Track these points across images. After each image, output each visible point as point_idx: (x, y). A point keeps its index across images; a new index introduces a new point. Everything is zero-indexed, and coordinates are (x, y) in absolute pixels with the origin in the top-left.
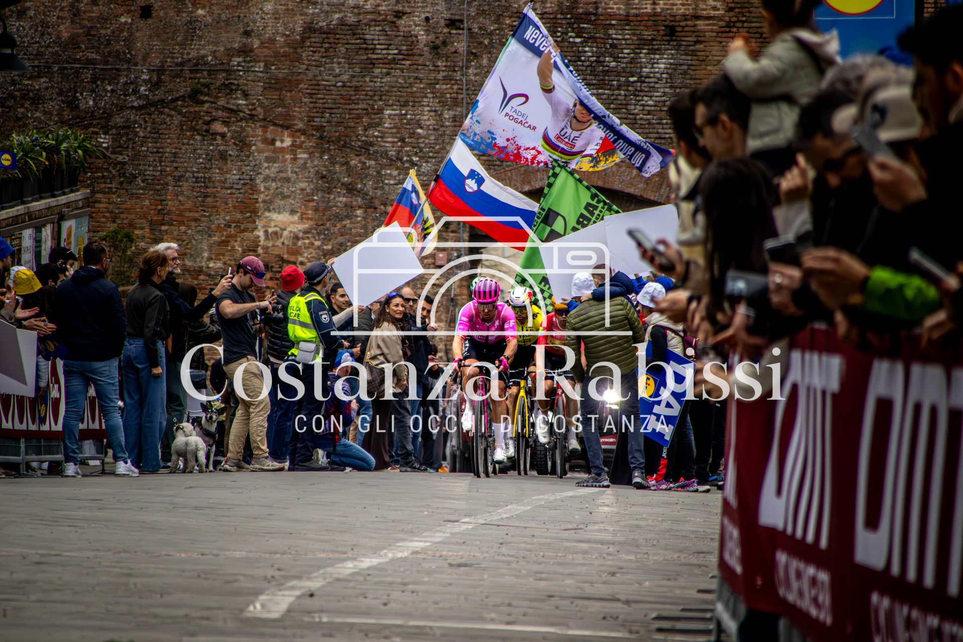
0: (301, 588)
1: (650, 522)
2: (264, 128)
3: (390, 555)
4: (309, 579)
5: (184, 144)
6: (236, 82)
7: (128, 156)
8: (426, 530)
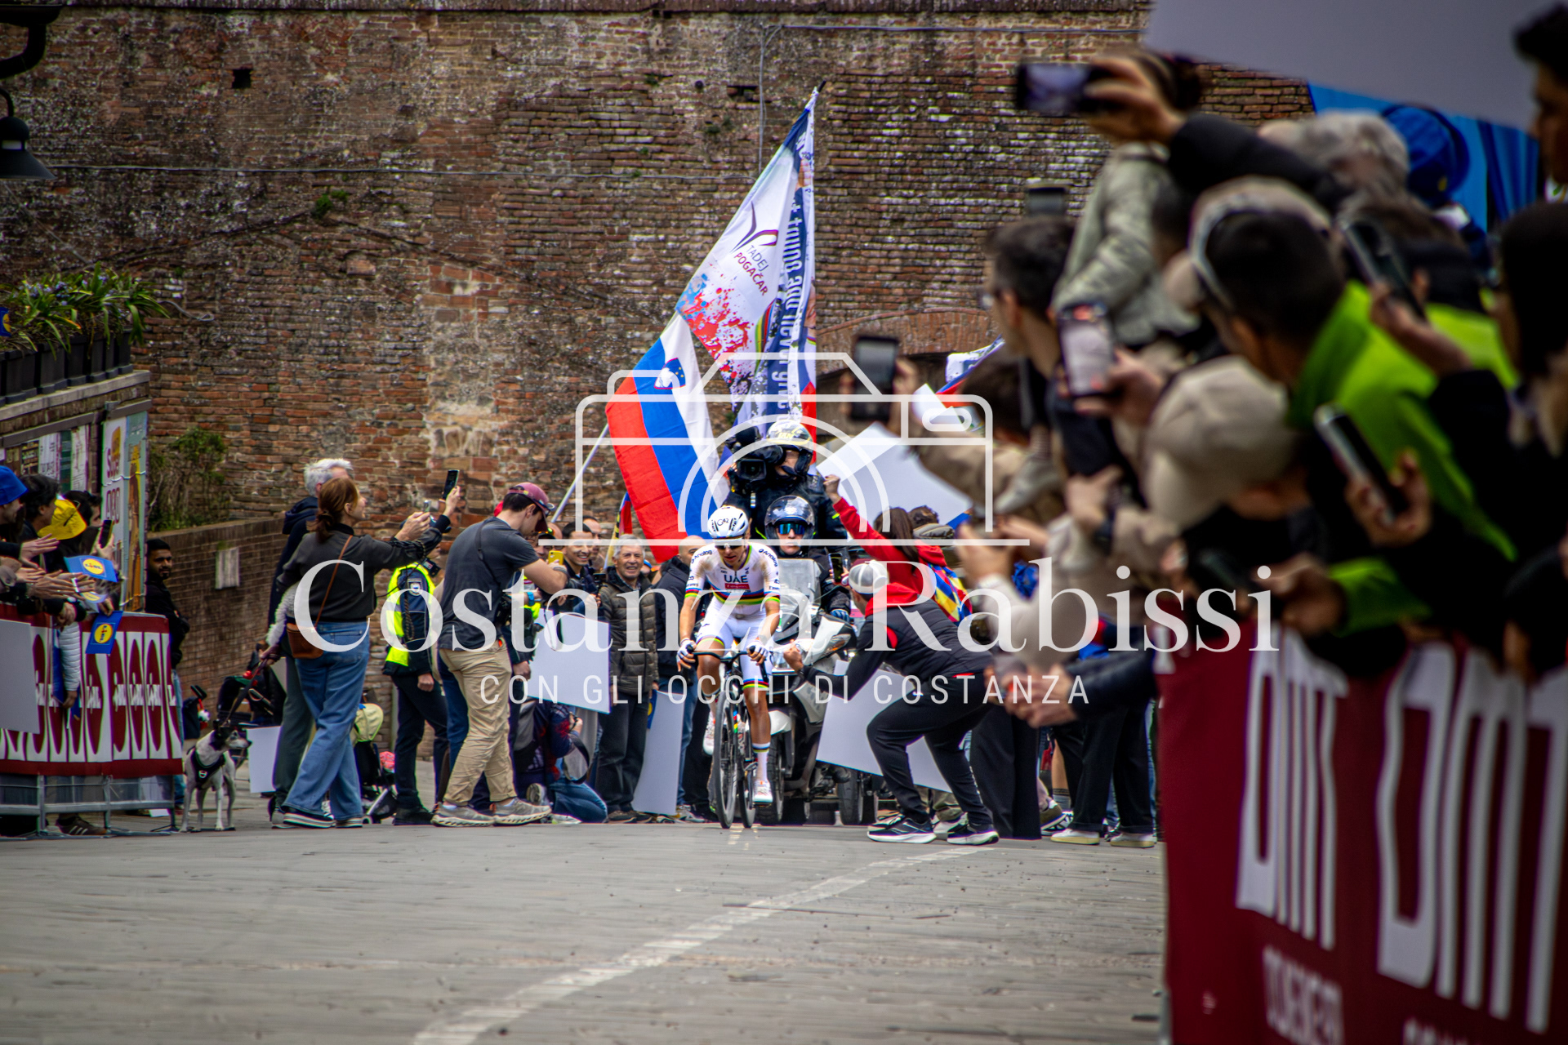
0: (486, 1019)
1: (1060, 904)
2: (435, 264)
3: (634, 963)
4: (500, 1004)
5: (304, 292)
6: (389, 191)
7: (214, 312)
8: (694, 921)
